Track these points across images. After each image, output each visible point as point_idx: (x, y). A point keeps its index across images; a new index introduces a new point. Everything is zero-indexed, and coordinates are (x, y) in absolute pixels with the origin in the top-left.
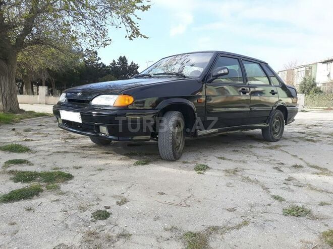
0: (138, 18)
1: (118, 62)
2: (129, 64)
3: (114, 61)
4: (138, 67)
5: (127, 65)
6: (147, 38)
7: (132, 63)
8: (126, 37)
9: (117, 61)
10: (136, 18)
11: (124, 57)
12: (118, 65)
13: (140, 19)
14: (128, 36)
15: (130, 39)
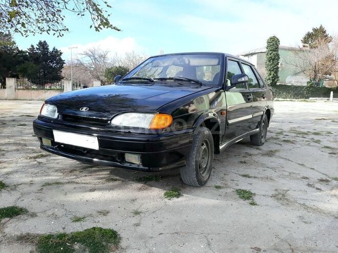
0: (108, 6)
1: (38, 47)
2: (51, 49)
3: (32, 46)
4: (61, 53)
5: (47, 51)
6: (119, 30)
7: (54, 49)
8: (91, 27)
9: (36, 46)
10: (106, 5)
11: (45, 42)
12: (37, 51)
13: (111, 7)
14: (93, 26)
15: (97, 29)
